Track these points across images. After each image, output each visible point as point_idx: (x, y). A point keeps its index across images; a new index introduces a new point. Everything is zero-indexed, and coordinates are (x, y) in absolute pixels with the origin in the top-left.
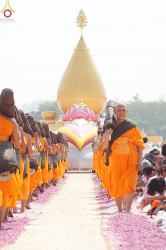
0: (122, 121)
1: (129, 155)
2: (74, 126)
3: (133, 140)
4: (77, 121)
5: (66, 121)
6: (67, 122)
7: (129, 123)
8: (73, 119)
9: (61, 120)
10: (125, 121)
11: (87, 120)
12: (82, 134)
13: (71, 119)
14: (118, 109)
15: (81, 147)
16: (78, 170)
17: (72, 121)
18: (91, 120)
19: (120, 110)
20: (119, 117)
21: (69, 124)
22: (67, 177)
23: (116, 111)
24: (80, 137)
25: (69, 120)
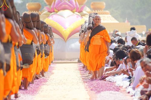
0: (97, 25)
1: (100, 45)
2: (60, 17)
3: (103, 37)
4: (61, 12)
5: (51, 12)
6: (53, 13)
7: (101, 27)
8: (59, 11)
9: (46, 12)
10: (99, 26)
11: (72, 10)
12: (67, 25)
13: (56, 10)
14: (95, 18)
15: (67, 37)
16: (64, 60)
17: (57, 12)
18: (76, 11)
19: (96, 19)
20: (96, 23)
21: (54, 16)
22: (53, 67)
23: (94, 20)
24: (65, 28)
25: (54, 11)
